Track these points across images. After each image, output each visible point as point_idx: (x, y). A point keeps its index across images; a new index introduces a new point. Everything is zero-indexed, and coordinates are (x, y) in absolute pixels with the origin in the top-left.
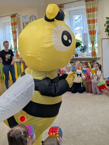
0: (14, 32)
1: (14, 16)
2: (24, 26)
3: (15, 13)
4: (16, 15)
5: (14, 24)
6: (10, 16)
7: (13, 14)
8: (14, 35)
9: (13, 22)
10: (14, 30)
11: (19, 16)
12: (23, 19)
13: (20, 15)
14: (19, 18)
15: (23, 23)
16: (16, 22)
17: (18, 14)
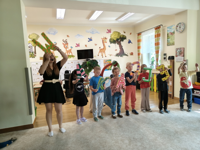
0: (156, 44)
1: (158, 27)
2: (169, 37)
3: (159, 25)
4: (161, 26)
5: (158, 36)
6: (154, 28)
7: (157, 26)
8: (157, 46)
9: (157, 34)
10: (156, 42)
11: (164, 28)
12: (168, 29)
13: (165, 26)
14: (164, 30)
15: (168, 34)
16: (160, 34)
17: (163, 26)
